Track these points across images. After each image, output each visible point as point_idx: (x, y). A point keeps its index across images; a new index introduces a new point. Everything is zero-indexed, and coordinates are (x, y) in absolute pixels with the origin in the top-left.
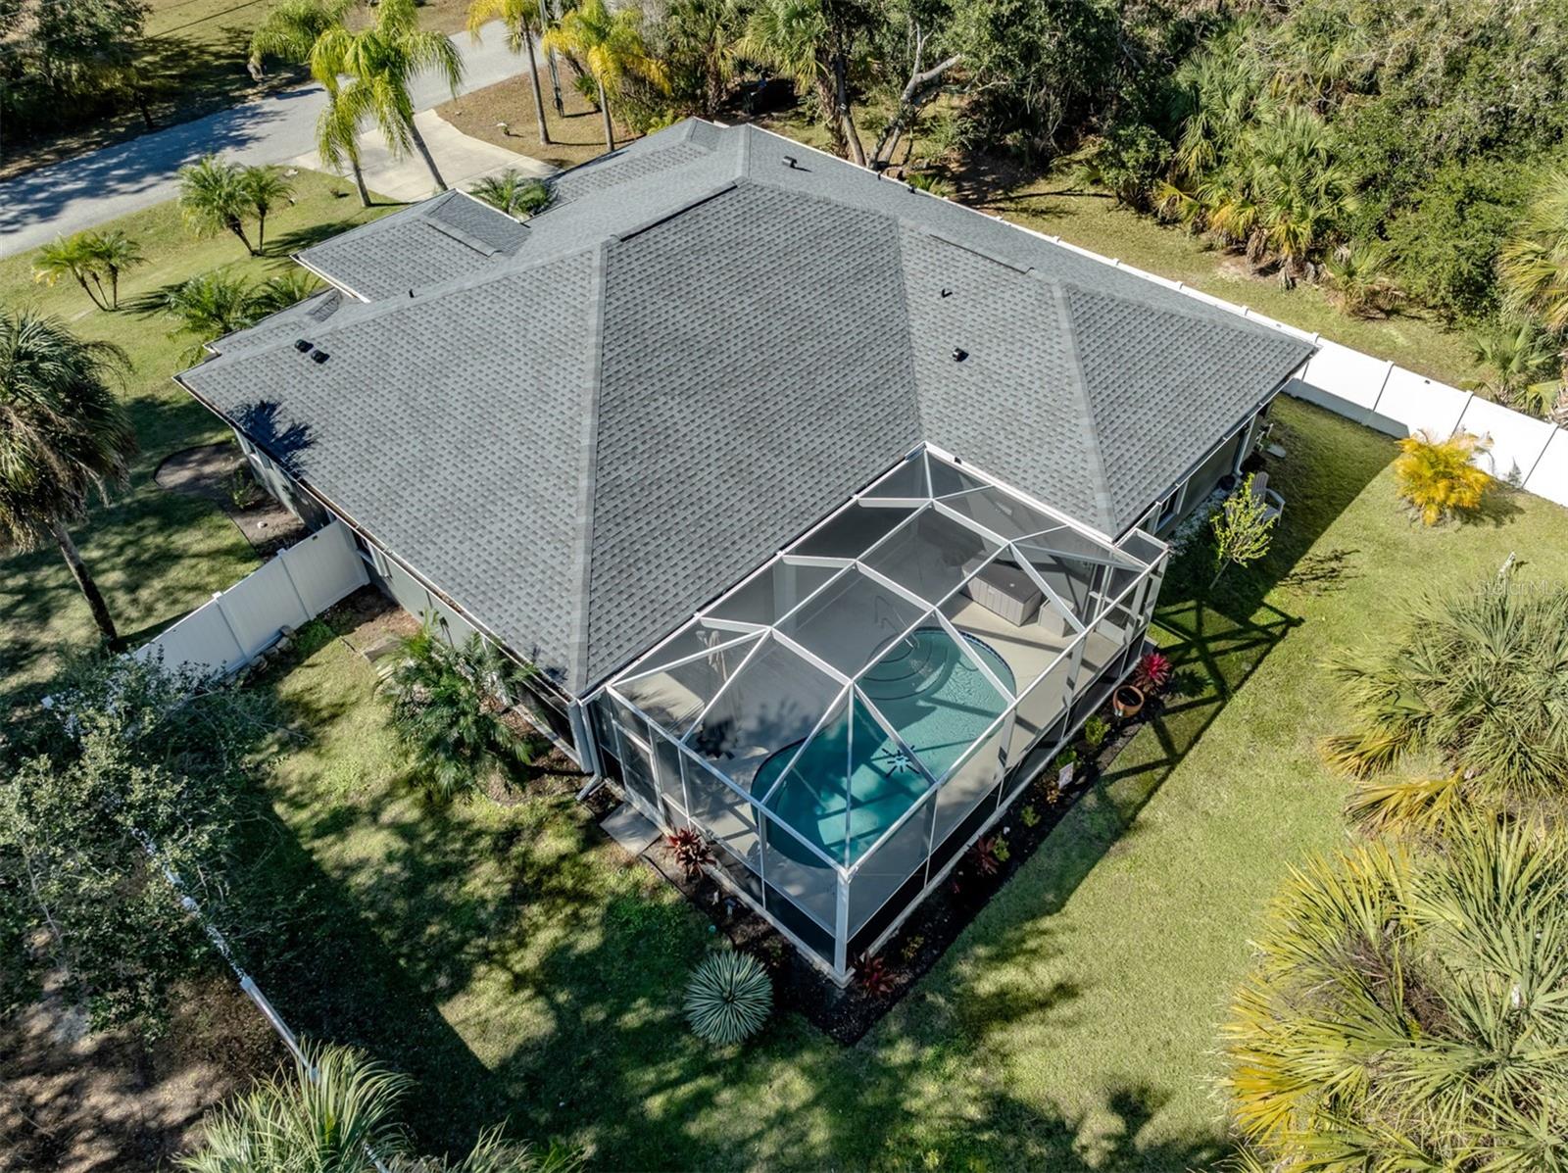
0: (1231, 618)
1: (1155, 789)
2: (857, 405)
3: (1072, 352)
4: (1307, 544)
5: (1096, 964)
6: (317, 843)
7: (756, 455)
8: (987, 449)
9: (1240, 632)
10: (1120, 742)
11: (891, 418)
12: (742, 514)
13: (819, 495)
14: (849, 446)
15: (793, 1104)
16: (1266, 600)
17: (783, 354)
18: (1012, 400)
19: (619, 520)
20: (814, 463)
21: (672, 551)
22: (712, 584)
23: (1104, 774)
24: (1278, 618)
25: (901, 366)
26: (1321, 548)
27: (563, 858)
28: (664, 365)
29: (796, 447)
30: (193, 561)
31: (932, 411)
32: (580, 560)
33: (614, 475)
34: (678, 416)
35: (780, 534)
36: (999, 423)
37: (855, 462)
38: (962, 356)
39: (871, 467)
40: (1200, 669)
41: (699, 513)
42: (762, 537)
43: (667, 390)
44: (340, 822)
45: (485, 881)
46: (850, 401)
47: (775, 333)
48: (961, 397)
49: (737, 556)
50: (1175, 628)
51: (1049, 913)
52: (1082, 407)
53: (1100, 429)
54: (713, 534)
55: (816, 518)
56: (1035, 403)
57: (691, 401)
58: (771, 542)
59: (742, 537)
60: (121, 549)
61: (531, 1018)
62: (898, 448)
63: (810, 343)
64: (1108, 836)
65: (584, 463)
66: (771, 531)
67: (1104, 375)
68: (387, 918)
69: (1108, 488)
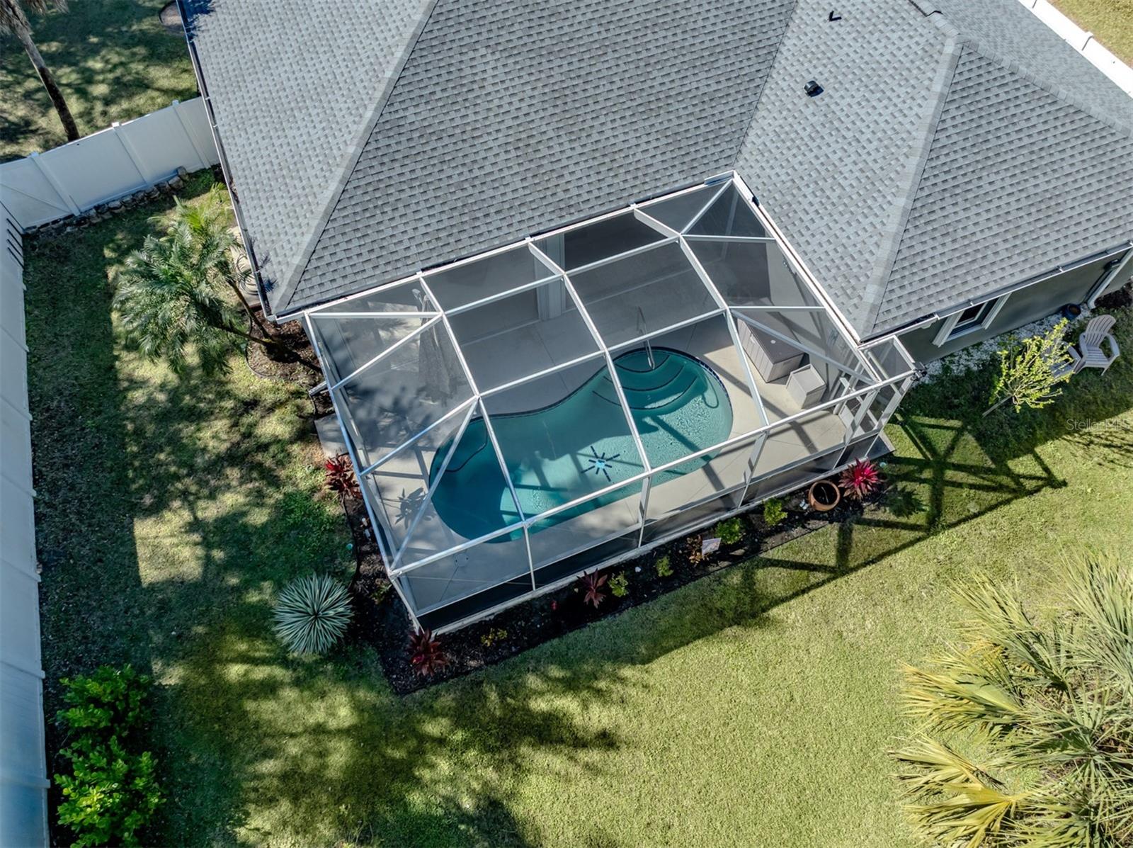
0: (988, 453)
1: (803, 592)
2: (682, 112)
3: (929, 120)
5: (647, 726)
6: (124, 354)
7: (551, 134)
8: (789, 198)
9: (989, 470)
10: (796, 531)
11: (712, 136)
12: (508, 190)
13: (596, 193)
14: (652, 152)
15: (333, 724)
16: (1038, 450)
17: (630, 37)
18: (840, 154)
19: (386, 160)
20: (607, 160)
21: (423, 205)
22: (447, 249)
23: (763, 555)
24: (1039, 472)
27: (277, 440)
28: (500, 16)
29: (595, 137)
30: (155, 94)
31: (758, 141)
32: (333, 187)
33: (401, 114)
34: (490, 72)
35: (537, 220)
36: (814, 174)
37: (651, 170)
38: (815, 90)
39: (665, 180)
40: (923, 493)
41: (467, 175)
42: (518, 218)
43: (492, 43)
45: (214, 434)
46: (677, 106)
47: (632, 12)
48: (793, 136)
49: (484, 229)
50: (922, 440)
51: (633, 662)
52: (906, 185)
53: (911, 216)
54: (471, 200)
55: (582, 215)
56: (861, 165)
57: (511, 61)
58: (524, 226)
59: (498, 212)
60: (115, 66)
61: (189, 559)
62: (703, 168)
63: (664, 33)
64: (730, 614)
65: (378, 95)
66: (529, 214)
67: (953, 157)
68: (138, 432)
69: (886, 282)
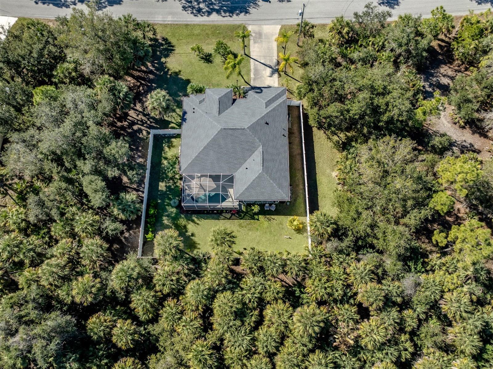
1: (224, 219)
2: (232, 165)
3: (254, 179)
4: (273, 215)
5: (202, 225)
6: (163, 159)
7: (216, 163)
9: (252, 216)
10: (226, 214)
11: (234, 168)
13: (218, 171)
14: (226, 168)
16: (259, 216)
18: (244, 178)
19: (197, 160)
20: (221, 167)
22: (200, 172)
23: (222, 214)
24: (257, 218)
25: (241, 164)
26: (273, 217)
28: (215, 147)
29: (221, 164)
31: (238, 171)
32: (191, 161)
33: (200, 155)
34: (212, 153)
36: (241, 179)
37: (225, 170)
38: (247, 169)
39: (228, 171)
40: (243, 215)
41: (205, 164)
43: (213, 150)
44: (166, 158)
45: (170, 175)
48: (242, 173)
49: (204, 171)
50: (247, 209)
51: (204, 219)
53: (246, 189)
54: (204, 167)
55: (215, 173)
57: (214, 153)
58: (209, 172)
59: (207, 170)
61: (164, 189)
62: (231, 172)
64: (216, 219)
65: (198, 152)
67: (254, 184)
68: (162, 171)
69: (240, 195)
